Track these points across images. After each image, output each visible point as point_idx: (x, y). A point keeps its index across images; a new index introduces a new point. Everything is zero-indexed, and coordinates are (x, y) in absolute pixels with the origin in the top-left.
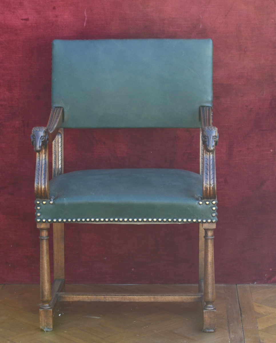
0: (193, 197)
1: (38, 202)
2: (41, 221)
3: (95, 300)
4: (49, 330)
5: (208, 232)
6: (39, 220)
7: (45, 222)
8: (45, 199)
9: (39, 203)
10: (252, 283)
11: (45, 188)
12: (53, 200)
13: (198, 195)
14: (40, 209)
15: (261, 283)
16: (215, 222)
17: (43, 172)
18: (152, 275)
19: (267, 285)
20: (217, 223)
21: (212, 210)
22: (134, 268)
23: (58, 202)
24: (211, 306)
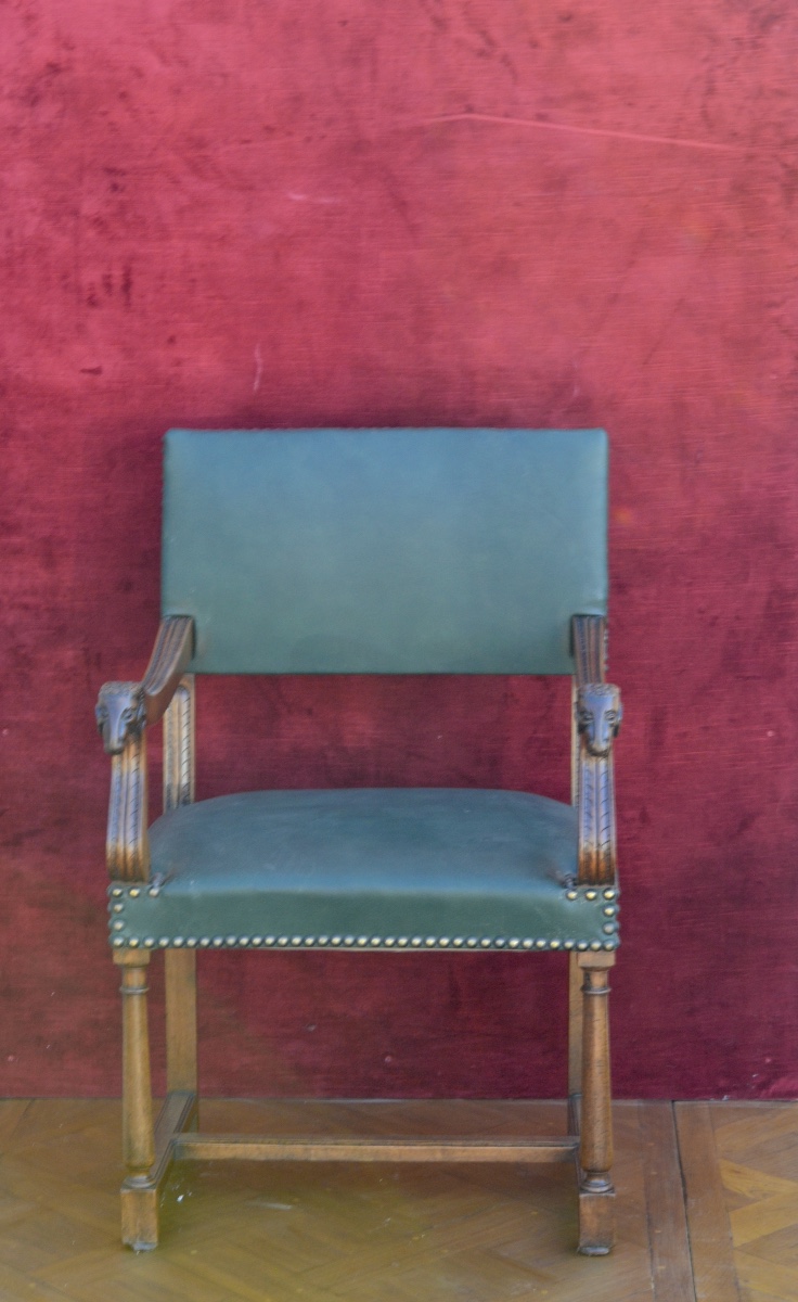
0: (550, 877)
1: (117, 892)
2: (126, 945)
3: (279, 1157)
4: (147, 1247)
5: (592, 977)
6: (118, 942)
7: (137, 946)
8: (136, 881)
9: (121, 895)
10: (715, 1098)
11: (136, 852)
12: (162, 884)
13: (567, 872)
14: (123, 910)
15: (740, 1097)
16: (612, 949)
17: (131, 808)
19: (756, 1104)
20: (620, 952)
21: (602, 916)
22: (392, 1055)
23: (174, 890)
24: (602, 1181)
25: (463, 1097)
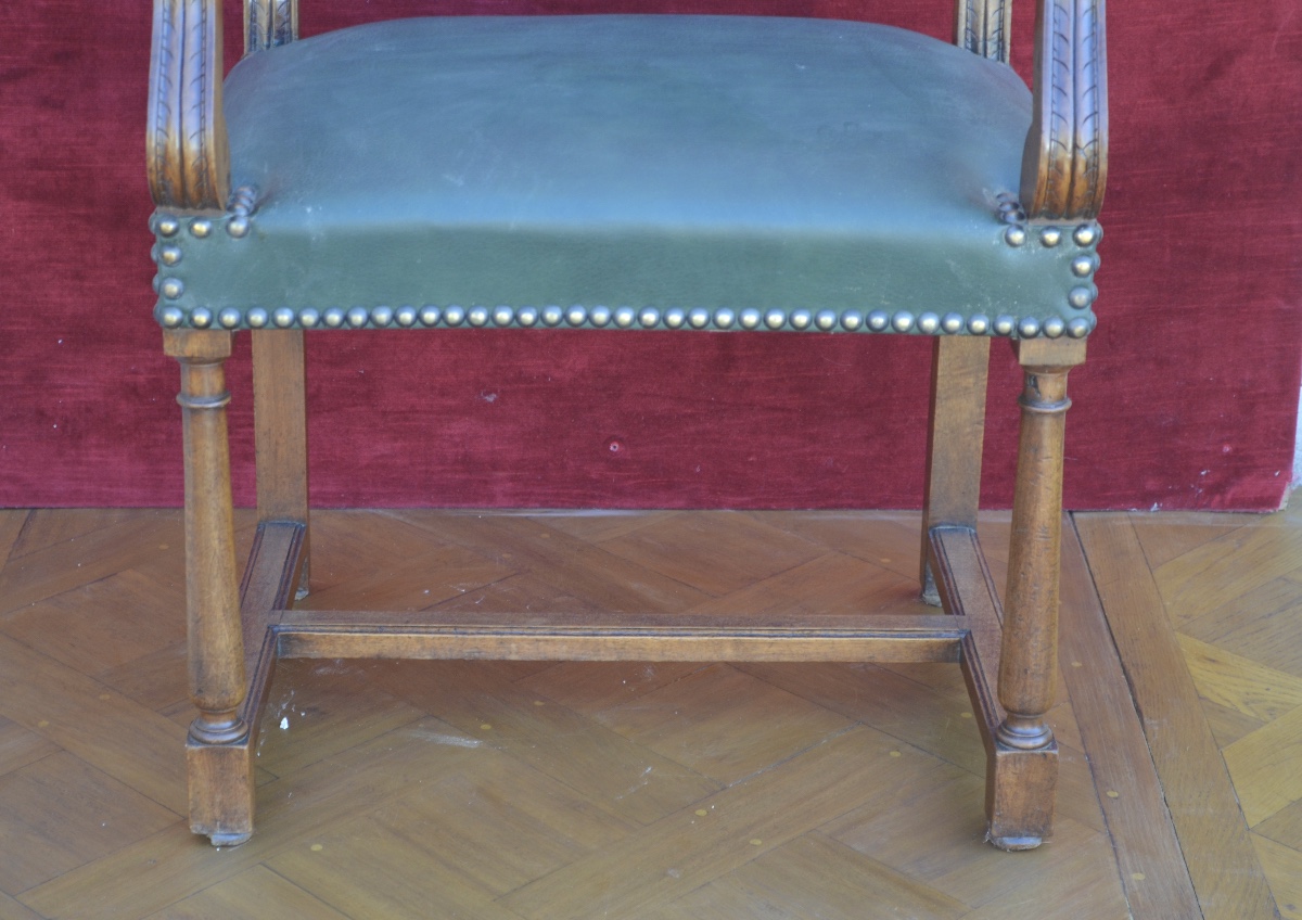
0: (971, 203)
1: (169, 226)
2: (188, 323)
3: (455, 655)
4: (232, 839)
5: (1040, 382)
6: (172, 317)
7: (206, 326)
8: (203, 208)
9: (176, 231)
10: (1138, 508)
11: (203, 154)
12: (251, 213)
14: (179, 260)
15: (1179, 506)
16: (1084, 333)
17: (192, 71)
18: (698, 470)
20: (1094, 339)
21: (1071, 274)
22: (620, 441)
23: (275, 221)
24: (1036, 730)
25: (735, 507)
